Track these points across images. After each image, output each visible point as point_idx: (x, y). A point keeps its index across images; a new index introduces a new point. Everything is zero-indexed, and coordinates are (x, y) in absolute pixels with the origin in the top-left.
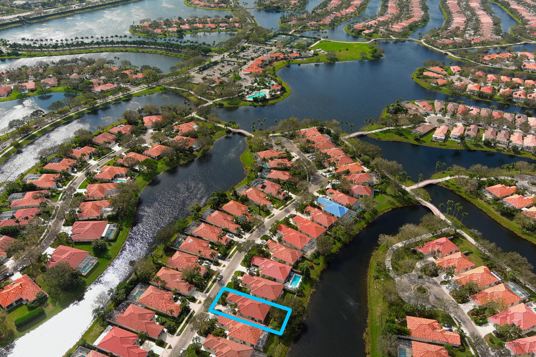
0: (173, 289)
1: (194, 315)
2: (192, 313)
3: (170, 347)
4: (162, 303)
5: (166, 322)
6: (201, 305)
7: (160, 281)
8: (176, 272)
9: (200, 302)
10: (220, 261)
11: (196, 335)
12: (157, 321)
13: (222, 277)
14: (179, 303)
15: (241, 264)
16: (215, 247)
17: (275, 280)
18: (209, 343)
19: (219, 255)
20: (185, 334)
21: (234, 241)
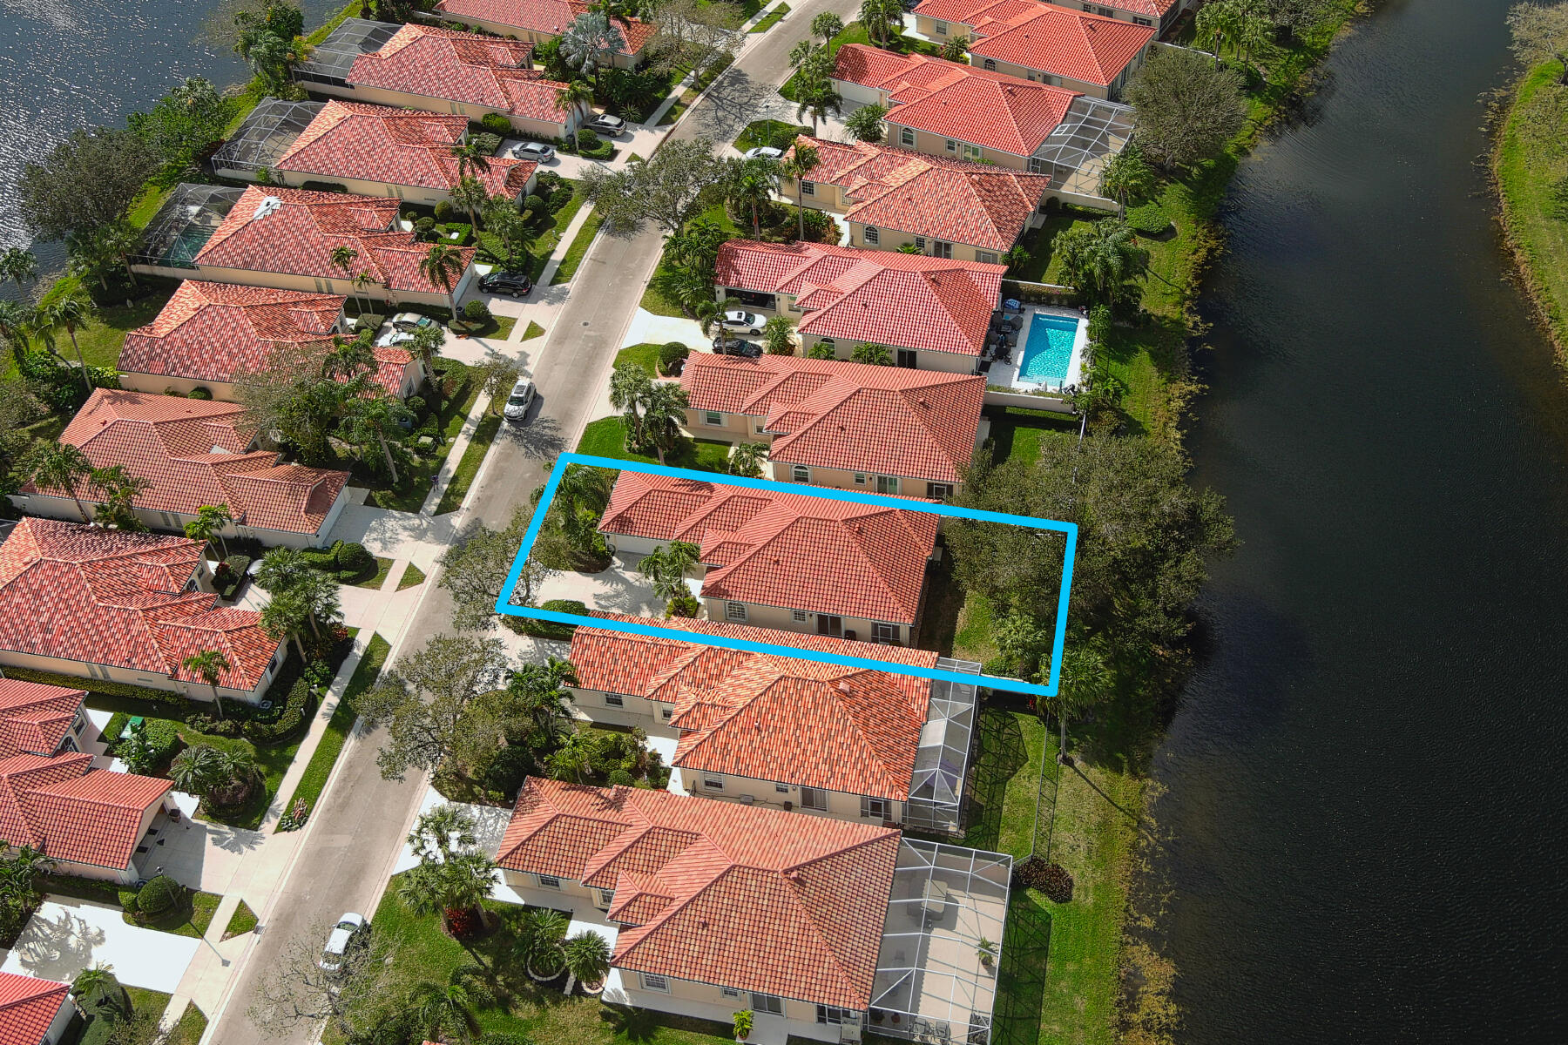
0: (190, 518)
1: (388, 665)
2: (368, 656)
3: (243, 921)
4: (128, 622)
5: (178, 746)
6: (419, 593)
7: (86, 478)
8: (201, 408)
9: (413, 577)
10: (498, 307)
11: (431, 800)
12: (110, 753)
13: (533, 400)
14: (256, 599)
15: (644, 305)
16: (439, 229)
17: (908, 359)
18: (543, 840)
19: (483, 270)
20: (341, 805)
21: (563, 183)
